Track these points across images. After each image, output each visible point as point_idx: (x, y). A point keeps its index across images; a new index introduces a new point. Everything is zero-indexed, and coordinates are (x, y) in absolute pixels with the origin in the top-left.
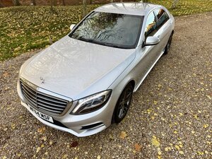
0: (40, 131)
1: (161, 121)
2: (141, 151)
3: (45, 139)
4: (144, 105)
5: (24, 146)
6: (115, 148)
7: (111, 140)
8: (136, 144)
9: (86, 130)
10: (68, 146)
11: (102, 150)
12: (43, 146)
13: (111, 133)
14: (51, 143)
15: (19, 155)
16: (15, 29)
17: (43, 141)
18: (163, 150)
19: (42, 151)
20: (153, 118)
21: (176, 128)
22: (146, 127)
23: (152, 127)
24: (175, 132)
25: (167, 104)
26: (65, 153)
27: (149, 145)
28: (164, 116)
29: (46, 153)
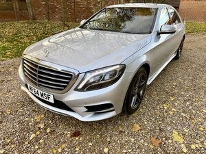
0: (37, 118)
1: (182, 116)
2: (160, 146)
3: (42, 126)
4: (159, 100)
5: (16, 131)
6: (126, 141)
7: (121, 132)
8: (153, 139)
9: (92, 114)
10: (69, 135)
11: (110, 143)
12: (38, 133)
13: (121, 125)
14: (48, 131)
15: (9, 141)
16: (27, 36)
17: (39, 128)
18: (189, 147)
19: (37, 139)
20: (171, 113)
21: (202, 124)
22: (163, 121)
23: (171, 122)
24: (201, 129)
25: (186, 101)
26: (64, 142)
27: (170, 141)
28: (185, 112)
29: (41, 141)
